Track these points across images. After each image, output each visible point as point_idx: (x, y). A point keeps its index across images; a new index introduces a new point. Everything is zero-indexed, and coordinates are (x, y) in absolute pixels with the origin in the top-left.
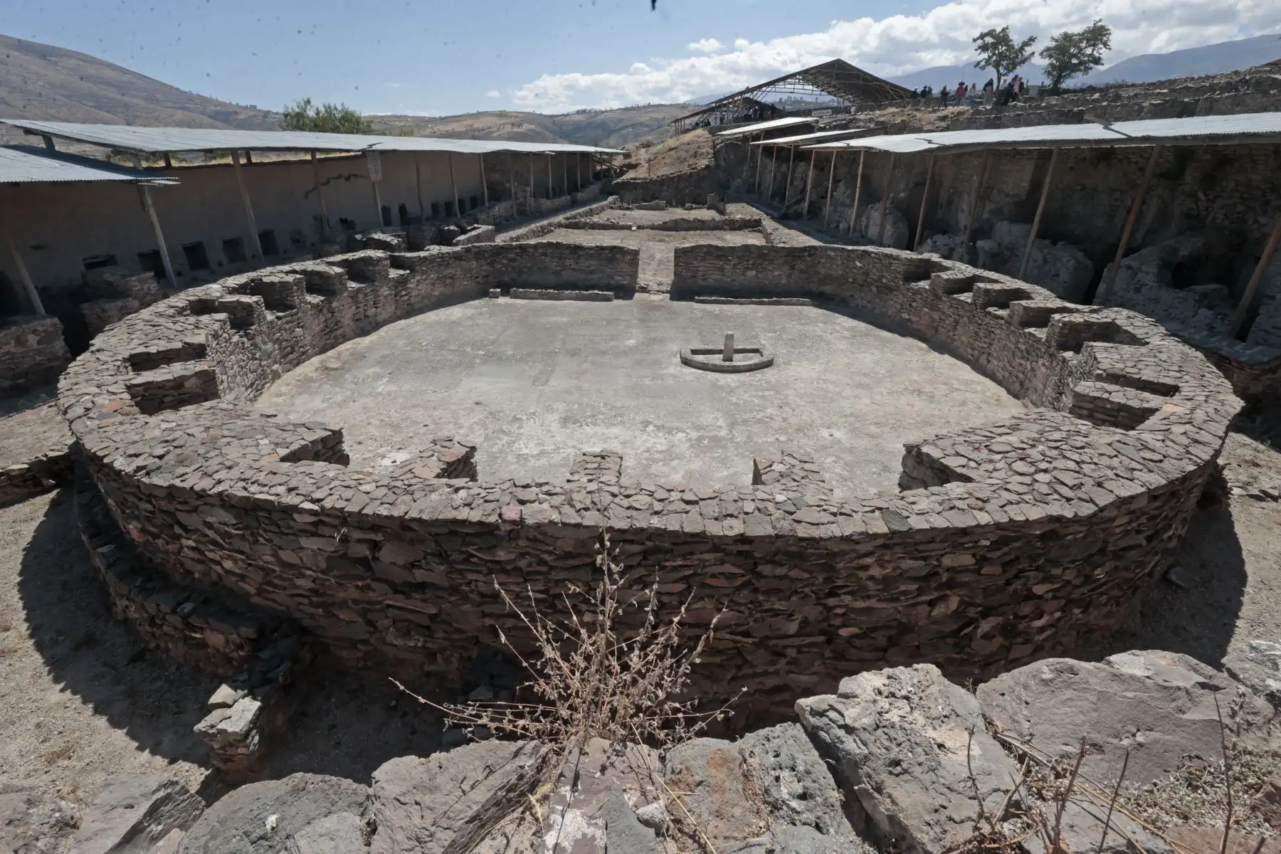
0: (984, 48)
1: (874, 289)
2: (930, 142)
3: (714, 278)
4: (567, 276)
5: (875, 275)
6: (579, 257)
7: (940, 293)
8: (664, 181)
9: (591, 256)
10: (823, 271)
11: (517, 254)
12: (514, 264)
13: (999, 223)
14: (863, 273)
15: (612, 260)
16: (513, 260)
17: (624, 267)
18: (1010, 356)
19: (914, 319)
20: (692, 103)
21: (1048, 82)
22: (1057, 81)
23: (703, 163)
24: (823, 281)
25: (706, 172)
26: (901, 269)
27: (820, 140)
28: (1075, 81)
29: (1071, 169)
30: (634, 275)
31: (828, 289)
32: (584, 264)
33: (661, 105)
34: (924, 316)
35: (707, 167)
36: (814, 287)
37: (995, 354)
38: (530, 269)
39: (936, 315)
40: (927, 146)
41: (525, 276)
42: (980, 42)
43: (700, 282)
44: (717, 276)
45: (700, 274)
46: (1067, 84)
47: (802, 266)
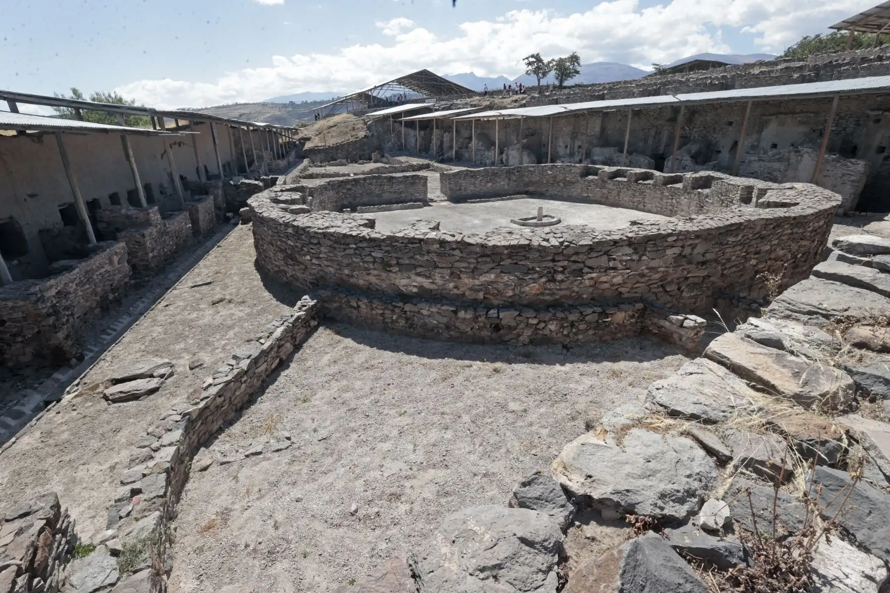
0: (530, 64)
1: (562, 184)
2: (566, 108)
3: (471, 189)
4: (386, 196)
5: (561, 177)
6: (393, 183)
7: (606, 179)
8: (338, 148)
9: (401, 182)
10: (527, 179)
11: (353, 185)
12: (350, 192)
13: (595, 149)
14: (552, 177)
15: (413, 184)
16: (350, 189)
17: (421, 187)
18: (659, 200)
19: (590, 195)
20: (270, 102)
21: (557, 83)
22: (561, 82)
23: (362, 134)
24: (527, 185)
25: (365, 139)
26: (578, 171)
27: (458, 114)
28: (568, 82)
29: (620, 120)
30: (426, 192)
31: (531, 189)
32: (396, 188)
33: (246, 104)
34: (597, 193)
35: (366, 136)
36: (522, 189)
37: (648, 202)
38: (361, 195)
39: (605, 191)
40: (564, 110)
41: (358, 200)
42: (526, 61)
43: (464, 193)
44: (472, 188)
45: (463, 188)
46: (566, 84)
47: (514, 178)
